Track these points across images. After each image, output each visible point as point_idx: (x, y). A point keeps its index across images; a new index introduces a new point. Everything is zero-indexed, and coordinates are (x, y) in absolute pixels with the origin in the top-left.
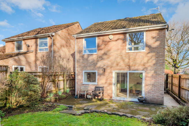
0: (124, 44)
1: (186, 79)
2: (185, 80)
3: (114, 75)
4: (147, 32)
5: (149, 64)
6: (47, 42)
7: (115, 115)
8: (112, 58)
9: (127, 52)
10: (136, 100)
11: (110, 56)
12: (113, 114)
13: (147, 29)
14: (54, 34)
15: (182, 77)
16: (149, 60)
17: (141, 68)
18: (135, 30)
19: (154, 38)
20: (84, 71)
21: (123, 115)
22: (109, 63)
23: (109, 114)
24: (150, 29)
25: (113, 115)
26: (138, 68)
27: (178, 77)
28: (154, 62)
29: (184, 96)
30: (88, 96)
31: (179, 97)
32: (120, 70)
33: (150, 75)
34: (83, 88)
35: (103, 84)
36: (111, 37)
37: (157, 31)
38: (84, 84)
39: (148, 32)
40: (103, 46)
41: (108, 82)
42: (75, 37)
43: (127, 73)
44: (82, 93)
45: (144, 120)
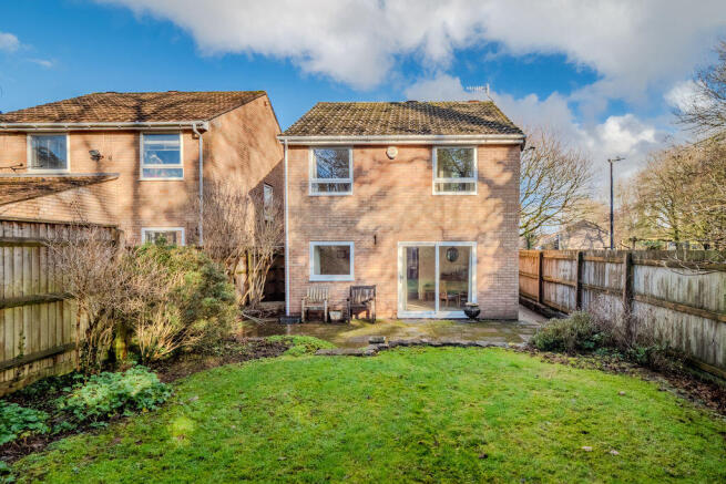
0: (428, 173)
1: (558, 259)
2: (554, 261)
3: (401, 253)
4: (481, 149)
5: (487, 226)
6: (179, 147)
7: (450, 348)
8: (399, 208)
9: (434, 193)
10: (461, 314)
11: (394, 202)
12: (444, 345)
13: (483, 142)
14: (206, 125)
15: (545, 256)
16: (488, 215)
17: (471, 233)
18: (453, 142)
19: (499, 163)
20: (312, 245)
21: (470, 345)
22: (390, 222)
23: (436, 346)
24: (489, 142)
25: (447, 348)
26: (464, 235)
27: (538, 255)
28: (500, 219)
29: (553, 298)
30: (332, 314)
31: (541, 301)
32: (420, 238)
33: (491, 251)
34: (312, 292)
35: (371, 277)
36: (394, 152)
37: (506, 149)
38: (312, 282)
39: (484, 149)
40: (373, 175)
41: (389, 271)
42: (286, 143)
43: (434, 248)
44: (314, 307)
45: (517, 348)
